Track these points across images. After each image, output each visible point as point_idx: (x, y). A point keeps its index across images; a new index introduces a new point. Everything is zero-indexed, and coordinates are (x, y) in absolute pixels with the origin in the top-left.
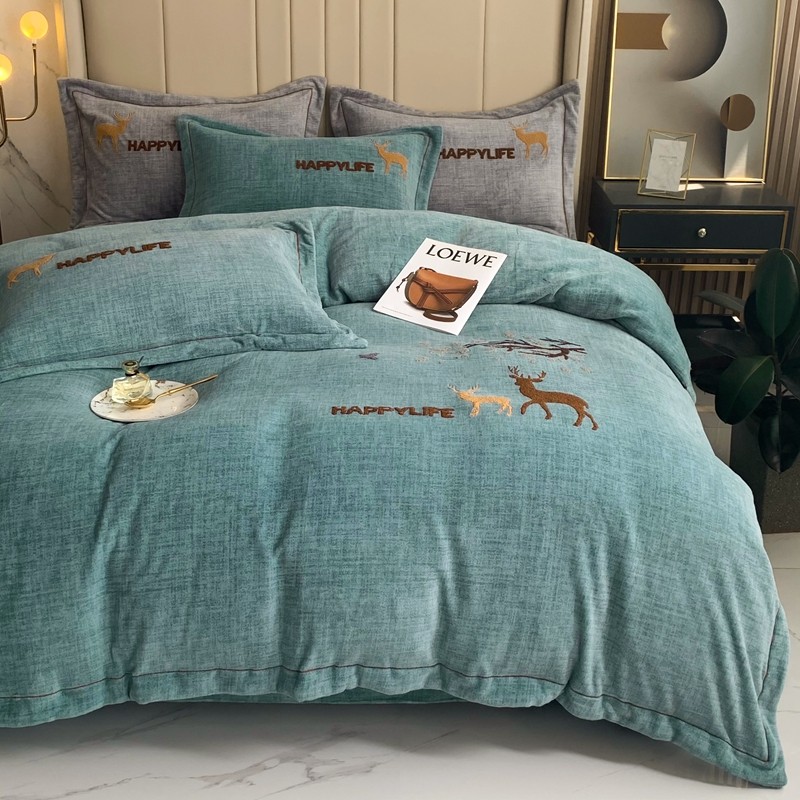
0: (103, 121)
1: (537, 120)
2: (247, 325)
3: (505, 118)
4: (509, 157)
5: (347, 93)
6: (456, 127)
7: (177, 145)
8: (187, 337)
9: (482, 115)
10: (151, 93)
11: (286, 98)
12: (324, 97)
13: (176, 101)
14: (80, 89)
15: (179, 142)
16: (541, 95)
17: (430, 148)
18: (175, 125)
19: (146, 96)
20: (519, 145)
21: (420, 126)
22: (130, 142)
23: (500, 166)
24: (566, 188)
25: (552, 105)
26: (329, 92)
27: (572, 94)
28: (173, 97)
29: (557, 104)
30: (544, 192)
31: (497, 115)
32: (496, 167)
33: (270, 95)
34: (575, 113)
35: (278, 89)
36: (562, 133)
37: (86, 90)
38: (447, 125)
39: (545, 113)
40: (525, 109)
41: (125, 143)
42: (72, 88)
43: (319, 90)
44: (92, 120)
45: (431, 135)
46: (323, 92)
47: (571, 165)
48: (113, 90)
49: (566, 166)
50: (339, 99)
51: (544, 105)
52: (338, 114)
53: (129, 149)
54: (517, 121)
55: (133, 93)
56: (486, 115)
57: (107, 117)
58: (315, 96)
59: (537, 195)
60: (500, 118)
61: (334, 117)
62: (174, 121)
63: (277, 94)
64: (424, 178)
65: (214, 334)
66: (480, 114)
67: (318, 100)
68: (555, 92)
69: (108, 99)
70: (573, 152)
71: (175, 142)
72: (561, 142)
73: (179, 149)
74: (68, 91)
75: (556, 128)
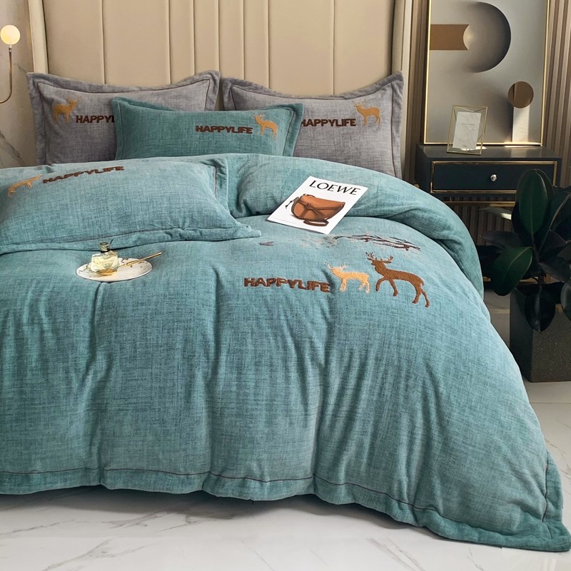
0: (58, 103)
1: (373, 99)
2: (175, 222)
3: (349, 99)
4: (352, 125)
5: (235, 82)
6: (313, 105)
7: (111, 118)
8: (133, 230)
9: (334, 97)
10: (94, 84)
11: (190, 86)
12: (218, 85)
13: (111, 89)
14: (43, 81)
15: (113, 117)
16: (376, 83)
17: (294, 119)
18: (110, 104)
19: (90, 85)
20: (359, 117)
21: (287, 104)
22: (77, 116)
23: (345, 131)
24: (394, 148)
25: (384, 89)
26: (222, 81)
27: (398, 82)
28: (109, 86)
29: (387, 88)
30: (378, 150)
31: (343, 97)
32: (342, 132)
33: (180, 84)
34: (400, 95)
35: (185, 80)
36: (390, 108)
37: (47, 82)
38: (307, 103)
39: (379, 94)
40: (365, 92)
41: (74, 117)
42: (37, 80)
43: (214, 80)
44: (50, 102)
45: (295, 110)
46: (218, 82)
47: (397, 131)
48: (66, 81)
49: (394, 132)
50: (229, 86)
51: (378, 90)
52: (229, 97)
53: (77, 122)
54: (357, 100)
55: (81, 83)
56: (335, 97)
57: (61, 100)
58: (212, 85)
59: (373, 152)
60: (346, 99)
61: (226, 100)
62: (110, 102)
63: (185, 83)
64: (290, 140)
65: (152, 227)
66: (332, 96)
67: (214, 88)
68: (386, 80)
69: (62, 87)
70: (399, 122)
71: (110, 117)
72: (390, 115)
73: (113, 121)
74: (34, 83)
75: (386, 106)
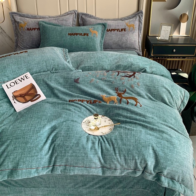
0: (21, 23)
1: (132, 21)
4: (124, 31)
5: (83, 14)
6: (111, 23)
7: (39, 29)
9: (118, 19)
11: (67, 16)
12: (77, 15)
13: (39, 17)
14: (15, 14)
16: (133, 14)
17: (104, 29)
18: (39, 24)
19: (32, 16)
20: (127, 28)
21: (101, 23)
22: (27, 28)
24: (139, 39)
27: (141, 14)
29: (137, 17)
30: (134, 40)
32: (121, 34)
33: (63, 15)
34: (142, 19)
35: (65, 13)
36: (138, 24)
37: (17, 15)
38: (109, 22)
39: (134, 19)
40: (129, 18)
42: (13, 14)
44: (18, 23)
45: (104, 25)
47: (140, 33)
48: (24, 14)
49: (139, 33)
50: (81, 16)
51: (134, 17)
52: (81, 20)
53: (27, 30)
54: (126, 21)
55: (29, 15)
57: (22, 22)
58: (75, 15)
59: (132, 41)
60: (123, 20)
63: (65, 15)
64: (102, 37)
68: (137, 13)
69: (22, 17)
70: (141, 29)
72: (138, 27)
